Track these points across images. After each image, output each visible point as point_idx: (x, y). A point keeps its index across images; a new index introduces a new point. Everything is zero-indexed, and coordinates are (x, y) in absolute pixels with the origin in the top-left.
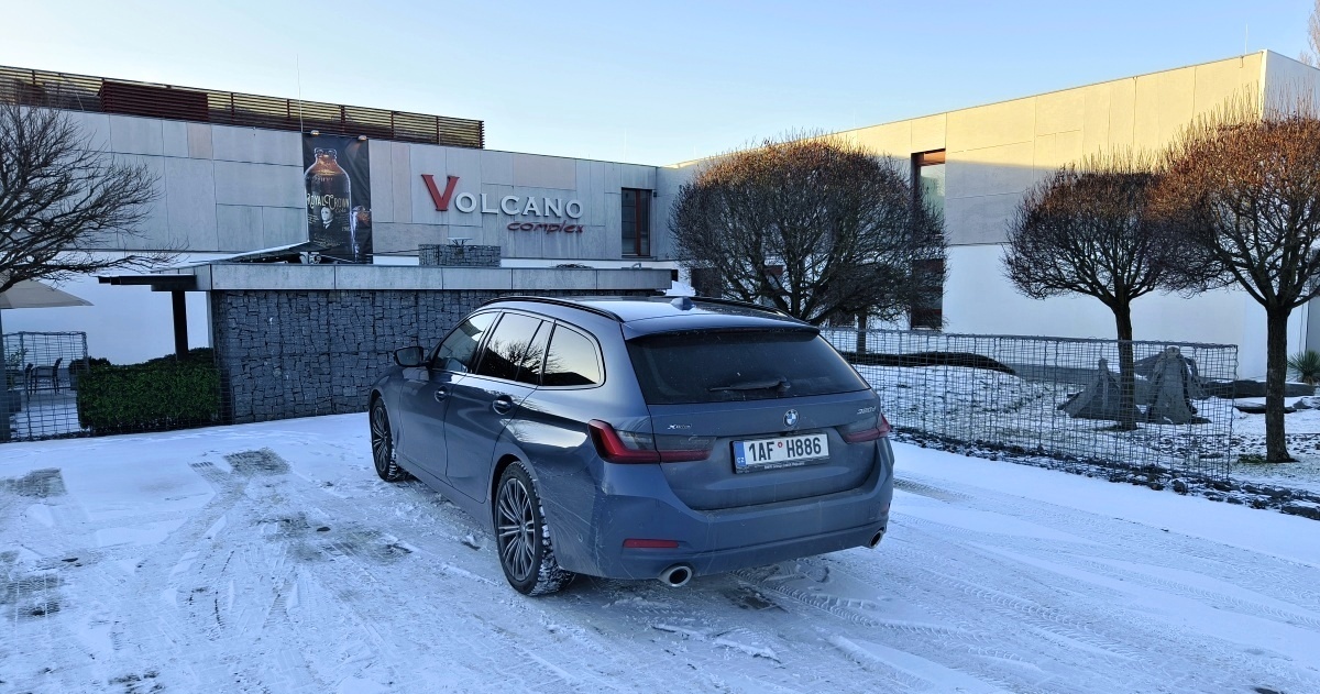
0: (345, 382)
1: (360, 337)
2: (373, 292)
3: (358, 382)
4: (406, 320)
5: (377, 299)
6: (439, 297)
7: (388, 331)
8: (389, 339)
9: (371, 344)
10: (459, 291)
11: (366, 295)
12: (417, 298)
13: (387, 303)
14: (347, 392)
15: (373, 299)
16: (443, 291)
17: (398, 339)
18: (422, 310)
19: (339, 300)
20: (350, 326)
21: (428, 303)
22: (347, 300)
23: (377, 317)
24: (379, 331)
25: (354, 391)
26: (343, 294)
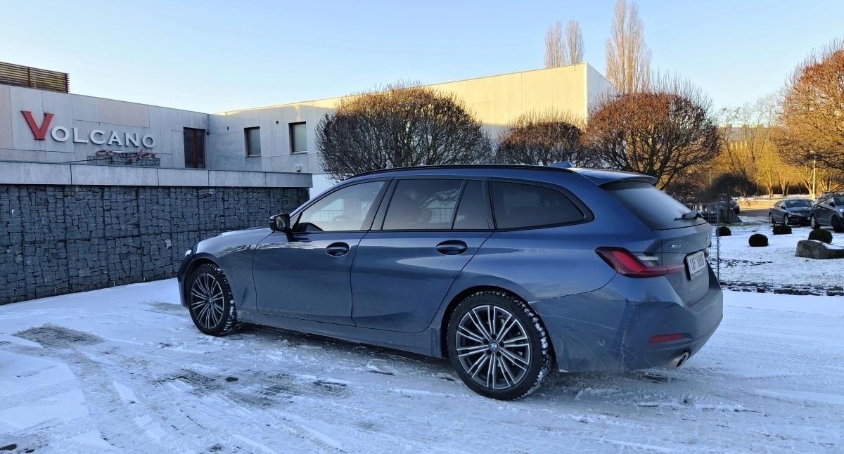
0: (80, 265)
1: (92, 226)
2: (102, 187)
3: (91, 264)
4: (129, 211)
5: (106, 193)
6: (154, 192)
7: (115, 221)
8: (116, 227)
9: (102, 231)
10: (169, 188)
11: (97, 190)
12: (137, 193)
13: (114, 197)
14: (81, 273)
15: (103, 193)
16: (158, 187)
17: (123, 227)
18: (141, 202)
19: (73, 194)
20: (84, 217)
21: (147, 197)
22: (82, 194)
23: (106, 208)
24: (108, 220)
25: (87, 272)
26: (77, 189)
